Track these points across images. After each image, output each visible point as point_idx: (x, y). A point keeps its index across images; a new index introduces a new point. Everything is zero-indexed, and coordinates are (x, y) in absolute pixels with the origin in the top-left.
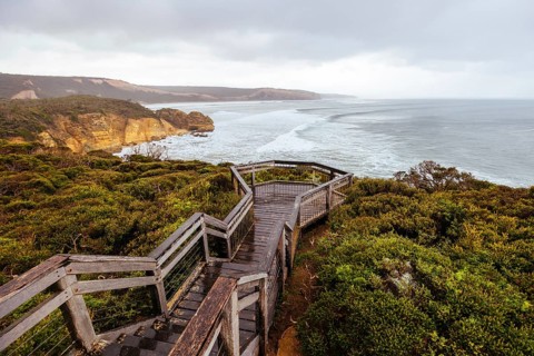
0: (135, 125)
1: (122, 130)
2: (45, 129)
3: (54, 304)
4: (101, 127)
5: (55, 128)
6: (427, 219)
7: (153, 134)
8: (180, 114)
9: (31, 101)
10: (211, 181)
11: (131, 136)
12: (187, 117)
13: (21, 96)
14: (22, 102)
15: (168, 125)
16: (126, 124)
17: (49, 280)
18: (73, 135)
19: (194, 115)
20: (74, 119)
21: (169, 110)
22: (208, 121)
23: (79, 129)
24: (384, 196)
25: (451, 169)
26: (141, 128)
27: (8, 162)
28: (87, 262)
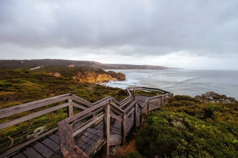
0: (100, 76)
1: (96, 78)
2: (74, 76)
3: (65, 105)
4: (90, 76)
5: (77, 76)
6: (200, 110)
7: (105, 79)
8: (115, 73)
9: (72, 68)
10: (119, 91)
11: (98, 79)
12: (117, 74)
13: (70, 66)
14: (70, 67)
15: (110, 77)
16: (98, 75)
17: (66, 98)
18: (82, 78)
19: (119, 73)
20: (83, 73)
21: (111, 72)
22: (124, 76)
23: (84, 76)
24: (184, 101)
25: (223, 96)
26: (102, 77)
27: (63, 83)
28: (75, 97)
